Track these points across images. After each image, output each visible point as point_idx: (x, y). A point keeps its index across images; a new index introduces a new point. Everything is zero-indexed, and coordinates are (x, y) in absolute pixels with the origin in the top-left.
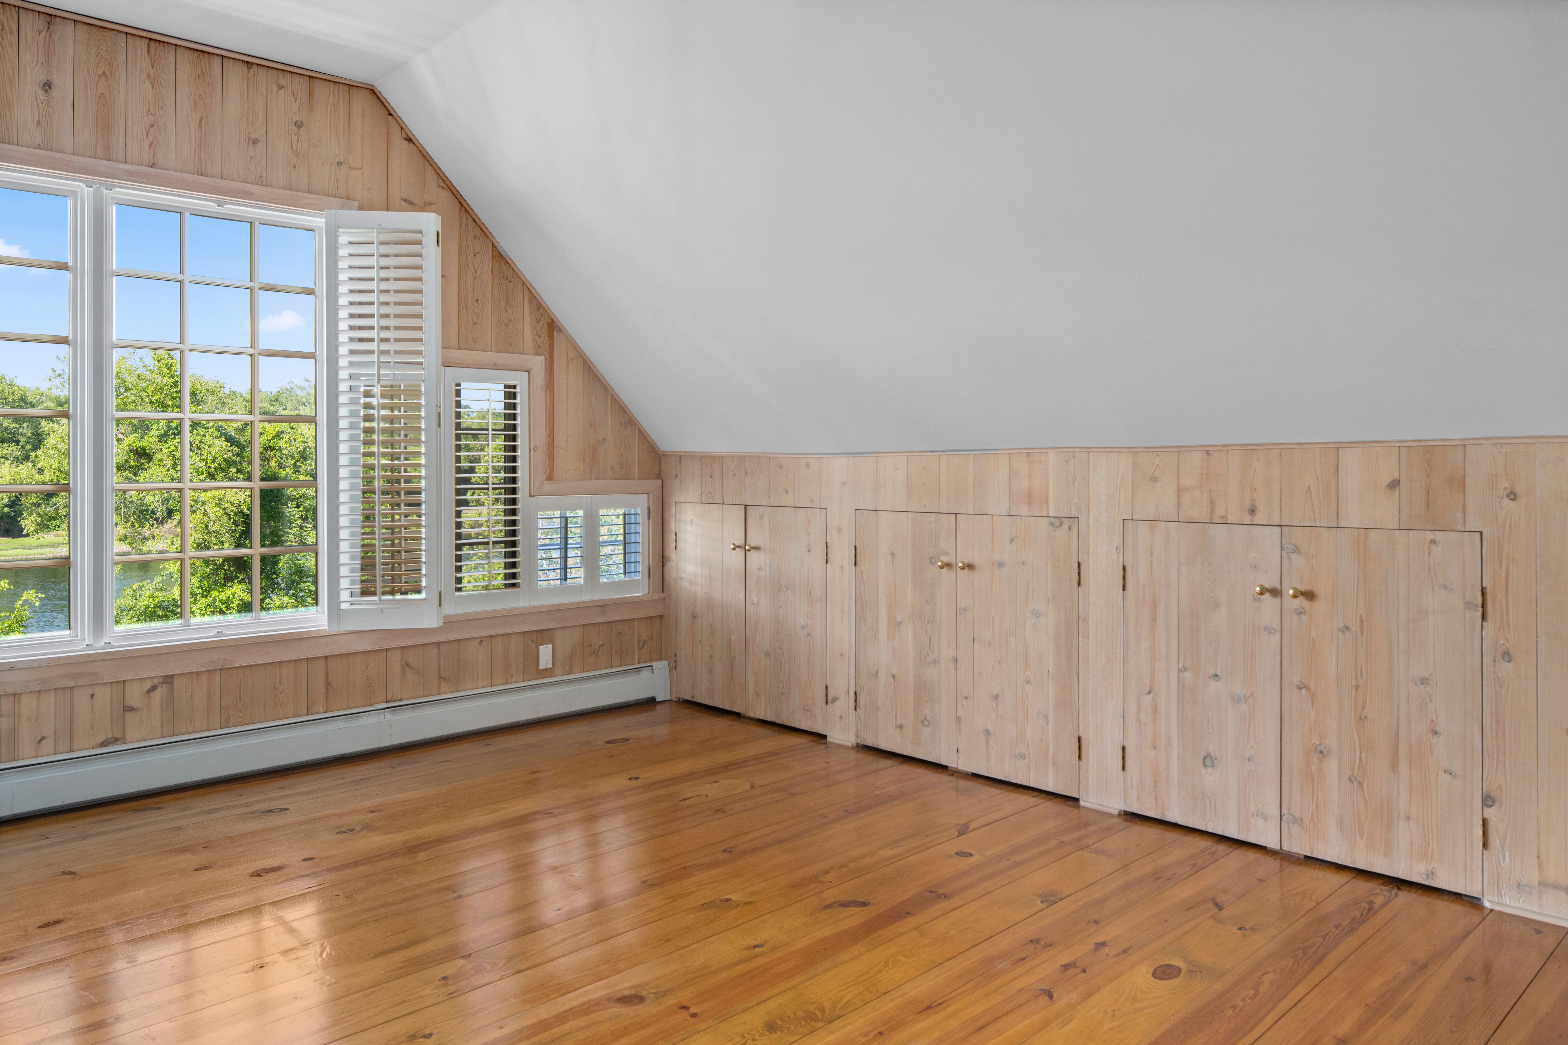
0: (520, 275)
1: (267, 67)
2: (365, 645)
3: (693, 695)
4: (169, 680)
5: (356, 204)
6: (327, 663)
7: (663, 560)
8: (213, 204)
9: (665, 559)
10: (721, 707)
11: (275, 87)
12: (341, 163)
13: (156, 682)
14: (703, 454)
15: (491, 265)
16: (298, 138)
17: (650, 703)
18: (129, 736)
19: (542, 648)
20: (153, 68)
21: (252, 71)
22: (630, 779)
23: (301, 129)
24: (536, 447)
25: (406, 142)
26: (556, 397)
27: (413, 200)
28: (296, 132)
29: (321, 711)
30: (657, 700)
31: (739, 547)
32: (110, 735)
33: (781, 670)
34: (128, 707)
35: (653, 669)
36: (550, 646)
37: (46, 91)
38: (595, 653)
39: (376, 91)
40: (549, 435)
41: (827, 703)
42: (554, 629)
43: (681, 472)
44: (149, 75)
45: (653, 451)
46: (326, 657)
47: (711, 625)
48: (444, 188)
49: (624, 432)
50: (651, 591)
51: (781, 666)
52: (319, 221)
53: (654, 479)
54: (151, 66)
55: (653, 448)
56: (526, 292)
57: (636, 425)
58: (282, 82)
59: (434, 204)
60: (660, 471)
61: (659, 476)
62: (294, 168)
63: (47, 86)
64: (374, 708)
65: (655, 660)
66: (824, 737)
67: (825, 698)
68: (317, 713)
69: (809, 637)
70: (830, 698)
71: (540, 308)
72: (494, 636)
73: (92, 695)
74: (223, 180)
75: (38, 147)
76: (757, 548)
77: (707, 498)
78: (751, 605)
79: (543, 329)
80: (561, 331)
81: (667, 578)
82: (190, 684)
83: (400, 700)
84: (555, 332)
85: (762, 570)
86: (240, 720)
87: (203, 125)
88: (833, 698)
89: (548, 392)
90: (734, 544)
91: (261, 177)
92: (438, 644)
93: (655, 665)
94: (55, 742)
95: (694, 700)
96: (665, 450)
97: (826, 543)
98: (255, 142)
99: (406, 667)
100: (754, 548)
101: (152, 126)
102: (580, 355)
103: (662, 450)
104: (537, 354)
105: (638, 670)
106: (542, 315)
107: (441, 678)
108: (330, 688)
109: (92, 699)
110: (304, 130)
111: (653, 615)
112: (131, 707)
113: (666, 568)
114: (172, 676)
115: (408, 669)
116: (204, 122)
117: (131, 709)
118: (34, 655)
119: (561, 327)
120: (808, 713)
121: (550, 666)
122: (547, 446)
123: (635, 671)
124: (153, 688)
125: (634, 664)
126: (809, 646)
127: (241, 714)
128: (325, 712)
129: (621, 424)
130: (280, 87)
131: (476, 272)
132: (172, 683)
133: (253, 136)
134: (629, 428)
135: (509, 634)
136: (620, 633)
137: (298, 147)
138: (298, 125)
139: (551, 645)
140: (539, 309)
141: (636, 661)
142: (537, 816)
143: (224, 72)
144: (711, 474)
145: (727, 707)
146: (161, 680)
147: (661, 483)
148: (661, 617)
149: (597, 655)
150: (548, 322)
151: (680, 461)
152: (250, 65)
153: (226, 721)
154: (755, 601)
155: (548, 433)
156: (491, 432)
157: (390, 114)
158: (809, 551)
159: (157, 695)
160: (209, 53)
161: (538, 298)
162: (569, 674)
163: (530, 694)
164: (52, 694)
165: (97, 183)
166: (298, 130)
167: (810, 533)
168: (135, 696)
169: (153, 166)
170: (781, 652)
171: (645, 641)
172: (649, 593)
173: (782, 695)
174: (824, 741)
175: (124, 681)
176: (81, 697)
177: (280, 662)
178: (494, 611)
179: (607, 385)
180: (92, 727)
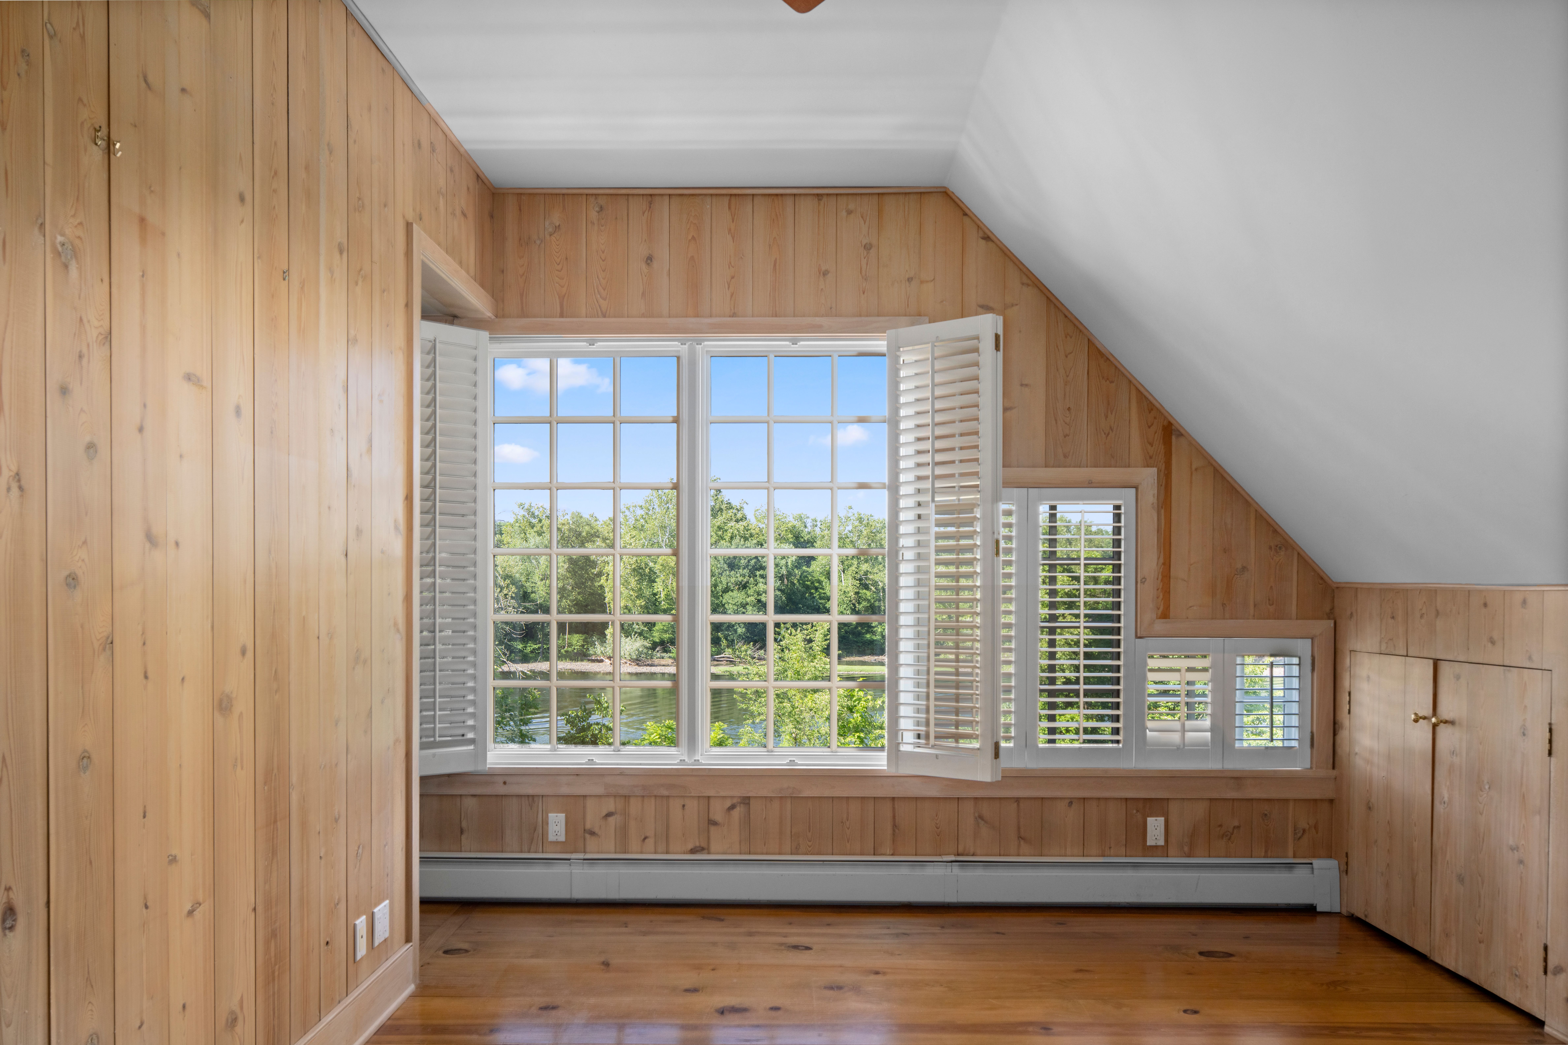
0: (1125, 372)
1: (837, 195)
2: (933, 792)
3: (1366, 913)
4: (746, 801)
5: (927, 319)
6: (894, 804)
7: (1335, 727)
8: (787, 343)
9: (1337, 726)
10: (1399, 938)
11: (844, 213)
12: (912, 278)
13: (735, 801)
14: (1383, 586)
15: (1087, 366)
16: (868, 261)
17: (1308, 911)
18: (713, 848)
19: (1151, 821)
20: (733, 222)
21: (822, 203)
22: (1185, 1011)
23: (871, 251)
24: (1144, 578)
25: (983, 242)
26: (1174, 516)
27: (991, 305)
28: (865, 255)
29: (888, 852)
30: (1319, 909)
31: (1425, 718)
32: (698, 844)
33: (1479, 906)
34: (712, 821)
35: (1313, 868)
36: (1162, 820)
37: (648, 264)
38: (1227, 836)
39: (949, 193)
40: (1164, 564)
41: (1545, 972)
42: (1168, 799)
43: (1356, 610)
44: (730, 230)
45: (1321, 582)
46: (893, 798)
47: (1388, 822)
48: (1028, 285)
49: (1275, 558)
50: (1314, 766)
51: (1480, 899)
52: (880, 344)
53: (1322, 619)
54: (731, 221)
55: (1322, 578)
56: (1134, 392)
57: (1293, 549)
58: (851, 206)
59: (1017, 305)
60: (1332, 609)
61: (1331, 615)
62: (864, 293)
63: (649, 260)
64: (940, 860)
65: (1319, 857)
66: (1541, 1024)
67: (1542, 964)
68: (884, 855)
69: (1522, 866)
70: (1551, 966)
71: (1152, 410)
72: (1087, 798)
73: (684, 806)
74: (796, 318)
75: (643, 316)
76: (1451, 723)
77: (1387, 647)
78: (1441, 803)
79: (1156, 435)
80: (1182, 435)
81: (1339, 751)
82: (764, 807)
83: (973, 855)
84: (1174, 437)
85: (1456, 755)
86: (810, 849)
87: (777, 267)
88: (1555, 968)
89: (1163, 511)
90: (1416, 714)
91: (831, 308)
92: (1018, 800)
93: (1317, 863)
94: (655, 843)
95: (1367, 920)
96: (1339, 581)
97: (1550, 724)
98: (825, 273)
99: (980, 820)
100: (1446, 722)
101: (733, 277)
102: (1209, 462)
103: (1334, 580)
104: (1148, 466)
105: (1290, 866)
106: (1155, 418)
107: (1020, 837)
108: (897, 831)
109: (683, 809)
110: (873, 252)
111: (1317, 797)
112: (714, 822)
113: (1338, 738)
114: (749, 798)
115: (983, 822)
116: (777, 265)
117: (715, 823)
118: (641, 764)
119: (1182, 431)
120: (1517, 979)
121: (1161, 842)
122: (1160, 577)
123: (1285, 867)
124: (733, 807)
125: (1286, 857)
126: (1521, 878)
127: (810, 844)
128: (892, 855)
129: (1270, 548)
130: (849, 212)
131: (1067, 376)
132: (749, 804)
133: (823, 268)
134: (1282, 553)
135: (1106, 799)
136: (1266, 815)
137: (868, 270)
138: (868, 247)
139: (1163, 818)
140: (1150, 411)
141: (1291, 853)
142: (1031, 1029)
143: (796, 210)
144: (1392, 613)
145: (1407, 941)
146: (739, 800)
147: (1332, 625)
148: (1331, 801)
149: (1229, 839)
150: (1163, 426)
151: (1356, 596)
152: (820, 198)
153: (796, 848)
154: (1446, 799)
155: (1162, 560)
156: (1082, 562)
157: (965, 214)
158: (1524, 735)
159: (736, 813)
160: (782, 195)
161: (1150, 398)
162: (1189, 856)
163: (1130, 873)
164: (653, 800)
165: (689, 340)
166: (867, 253)
167: (1525, 707)
168: (718, 811)
169: (734, 315)
170: (1479, 878)
171: (1304, 831)
172: (1311, 768)
173: (1480, 942)
174: (1537, 1030)
175: (709, 797)
176: (675, 806)
177: (848, 798)
178: (1084, 770)
179: (1249, 499)
180: (684, 834)
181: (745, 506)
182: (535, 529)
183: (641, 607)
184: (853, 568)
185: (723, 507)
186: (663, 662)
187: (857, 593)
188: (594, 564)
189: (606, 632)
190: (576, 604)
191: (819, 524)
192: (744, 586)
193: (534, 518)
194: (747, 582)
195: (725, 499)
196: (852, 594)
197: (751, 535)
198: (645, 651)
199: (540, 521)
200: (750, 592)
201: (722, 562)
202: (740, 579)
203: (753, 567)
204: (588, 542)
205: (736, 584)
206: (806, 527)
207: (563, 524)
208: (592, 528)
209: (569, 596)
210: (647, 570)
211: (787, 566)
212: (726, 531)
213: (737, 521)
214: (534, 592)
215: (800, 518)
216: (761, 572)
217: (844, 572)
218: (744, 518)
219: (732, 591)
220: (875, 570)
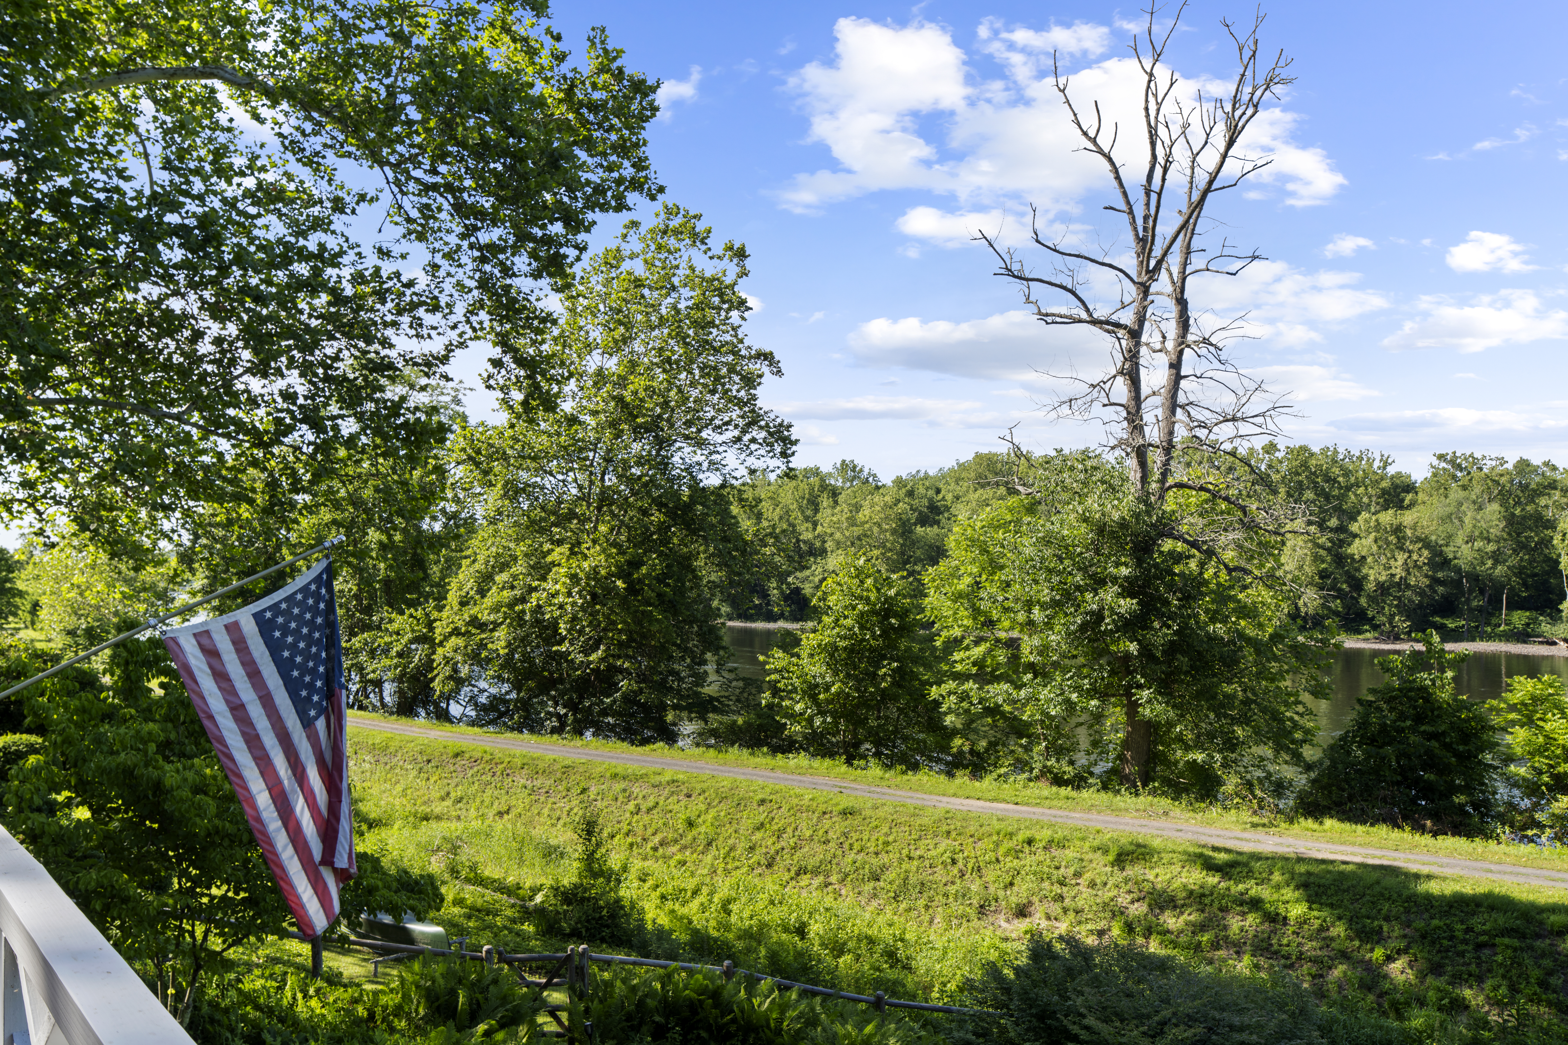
182: (1460, 483)
188: (1545, 524)
190: (1515, 574)
193: (1461, 470)
199: (1468, 474)
204: (1540, 495)
207: (1502, 475)
208: (1546, 477)
209: (1506, 561)
214: (1457, 558)
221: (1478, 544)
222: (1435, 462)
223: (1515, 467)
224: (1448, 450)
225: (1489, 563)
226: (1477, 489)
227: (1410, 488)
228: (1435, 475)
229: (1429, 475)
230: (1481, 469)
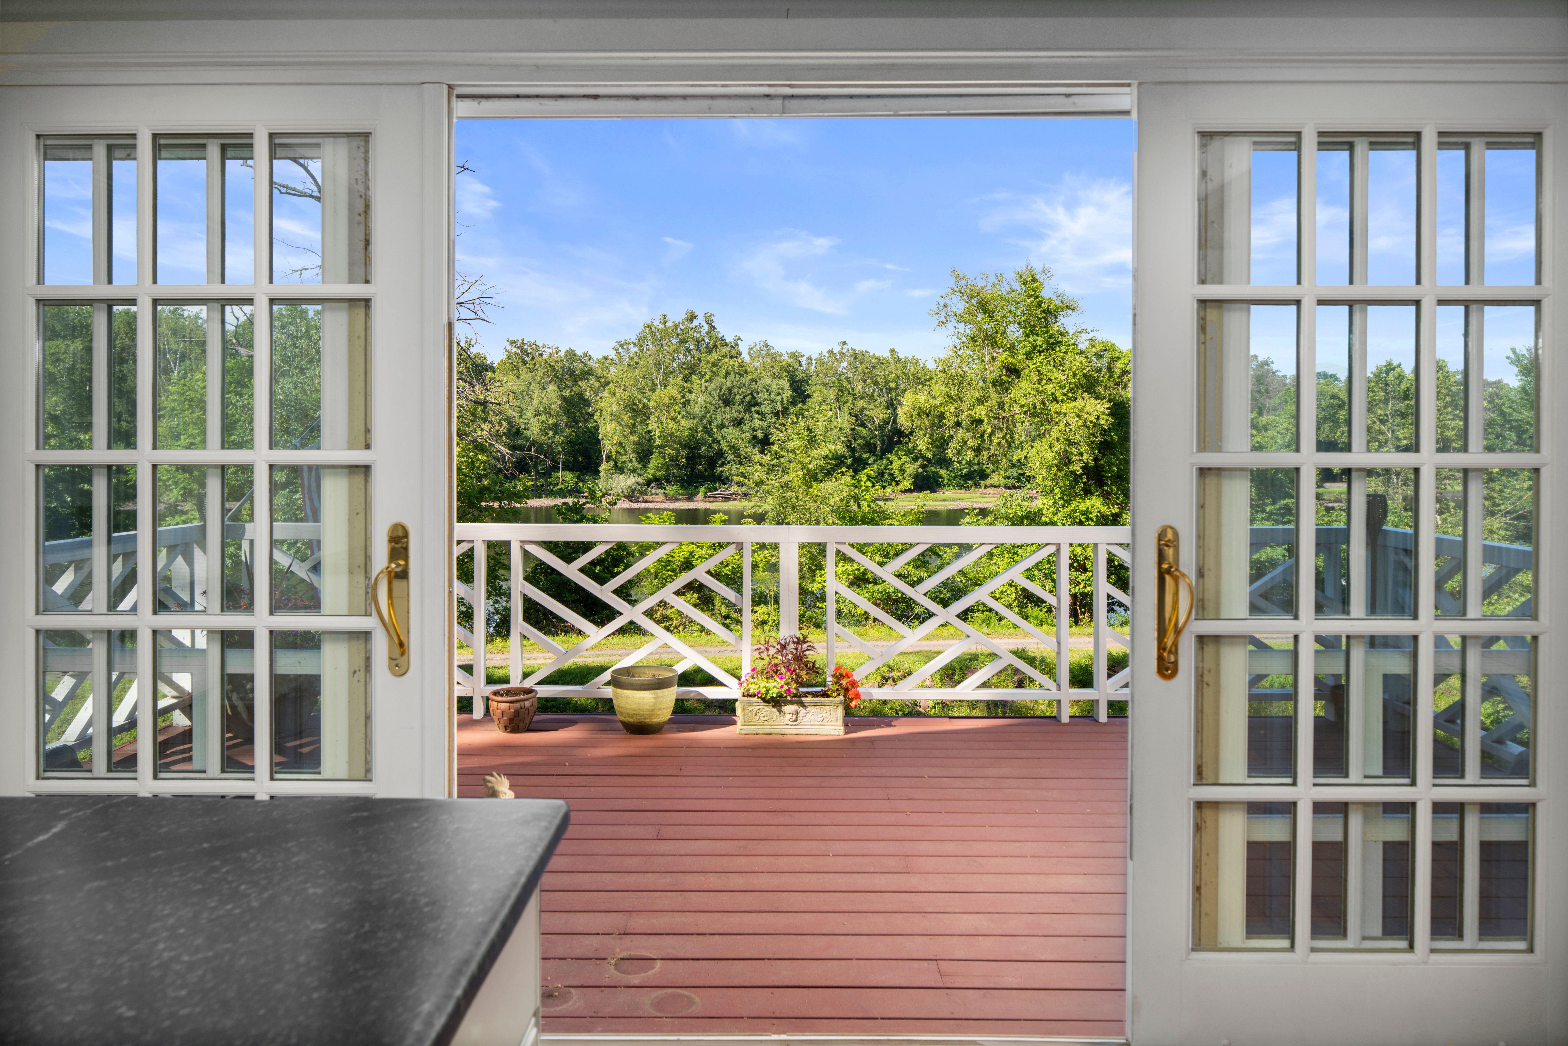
181: (739, 342)
182: (528, 366)
183: (634, 442)
184: (849, 404)
185: (718, 343)
186: (658, 498)
187: (853, 430)
188: (587, 403)
189: (600, 468)
190: (568, 442)
191: (814, 362)
192: (738, 423)
193: (528, 355)
194: (743, 418)
195: (721, 336)
196: (847, 430)
197: (746, 372)
198: (639, 487)
199: (533, 358)
200: (746, 428)
201: (717, 398)
202: (735, 415)
203: (749, 402)
204: (582, 379)
205: (732, 421)
206: (801, 365)
207: (557, 362)
208: (586, 365)
209: (562, 432)
210: (641, 406)
211: (782, 402)
212: (721, 367)
213: (732, 357)
214: (527, 429)
215: (795, 356)
216: (757, 408)
217: (839, 408)
218: (739, 354)
219: (727, 427)
220: (871, 407)
221: (543, 418)
222: (509, 347)
223: (566, 356)
224: (517, 337)
225: (551, 433)
226: (540, 372)
227: (489, 368)
228: (509, 358)
229: (504, 358)
230: (541, 355)
